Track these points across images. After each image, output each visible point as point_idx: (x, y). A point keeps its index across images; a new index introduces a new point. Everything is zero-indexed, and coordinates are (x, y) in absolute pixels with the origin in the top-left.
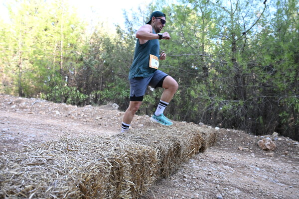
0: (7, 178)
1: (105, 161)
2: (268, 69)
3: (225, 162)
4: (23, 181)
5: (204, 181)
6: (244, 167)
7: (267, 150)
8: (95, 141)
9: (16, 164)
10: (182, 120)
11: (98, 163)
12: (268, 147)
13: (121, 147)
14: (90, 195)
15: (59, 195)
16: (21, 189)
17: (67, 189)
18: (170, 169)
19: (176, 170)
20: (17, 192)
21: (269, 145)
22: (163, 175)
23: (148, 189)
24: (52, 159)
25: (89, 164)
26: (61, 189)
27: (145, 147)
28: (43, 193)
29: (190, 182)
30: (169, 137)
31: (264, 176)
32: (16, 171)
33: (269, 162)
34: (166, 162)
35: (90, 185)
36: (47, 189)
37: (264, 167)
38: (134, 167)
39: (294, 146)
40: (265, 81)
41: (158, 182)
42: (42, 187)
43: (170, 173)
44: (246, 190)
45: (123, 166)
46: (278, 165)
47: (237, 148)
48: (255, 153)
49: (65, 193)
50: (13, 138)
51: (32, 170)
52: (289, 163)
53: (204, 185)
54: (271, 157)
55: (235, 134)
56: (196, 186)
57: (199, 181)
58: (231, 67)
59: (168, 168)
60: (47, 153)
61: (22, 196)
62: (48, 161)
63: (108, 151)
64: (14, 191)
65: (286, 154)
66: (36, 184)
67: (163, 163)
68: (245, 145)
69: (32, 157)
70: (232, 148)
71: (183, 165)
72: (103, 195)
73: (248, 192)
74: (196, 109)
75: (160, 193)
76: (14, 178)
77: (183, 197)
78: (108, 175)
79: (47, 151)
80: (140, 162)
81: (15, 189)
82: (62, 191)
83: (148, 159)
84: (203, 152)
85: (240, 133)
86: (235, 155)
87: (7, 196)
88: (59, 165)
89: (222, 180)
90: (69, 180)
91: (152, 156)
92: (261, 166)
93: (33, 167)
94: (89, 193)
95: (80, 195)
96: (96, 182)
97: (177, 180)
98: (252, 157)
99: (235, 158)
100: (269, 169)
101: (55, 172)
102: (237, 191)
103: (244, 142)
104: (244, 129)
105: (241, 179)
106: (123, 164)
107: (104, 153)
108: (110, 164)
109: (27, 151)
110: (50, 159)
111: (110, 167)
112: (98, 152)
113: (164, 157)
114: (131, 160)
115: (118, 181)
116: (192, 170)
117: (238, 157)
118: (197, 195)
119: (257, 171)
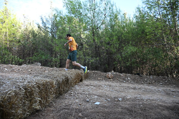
1: (20, 88)
3: (92, 85)
5: (81, 94)
6: (100, 86)
7: (110, 78)
11: (14, 89)
12: (110, 77)
21: (110, 76)
23: (51, 101)
29: (74, 96)
30: (63, 75)
31: (108, 89)
33: (110, 83)
34: (61, 87)
35: (7, 102)
37: (108, 85)
38: (41, 90)
39: (120, 76)
41: (57, 97)
43: (64, 92)
45: (33, 90)
46: (114, 84)
47: (97, 79)
48: (105, 80)
52: (118, 83)
53: (81, 96)
54: (111, 81)
55: (96, 73)
56: (77, 97)
57: (79, 95)
58: (93, 43)
59: (63, 90)
63: (23, 83)
65: (117, 79)
67: (59, 87)
68: (101, 77)
70: (95, 79)
71: (71, 88)
73: (101, 96)
75: (58, 102)
77: (70, 103)
80: (44, 88)
83: (49, 86)
84: (82, 82)
85: (99, 72)
89: (90, 93)
91: (52, 84)
96: (12, 100)
98: (103, 82)
100: (110, 86)
102: (96, 97)
103: (99, 76)
104: (100, 70)
105: (98, 91)
107: (21, 84)
108: (23, 90)
111: (24, 92)
112: (17, 84)
113: (59, 84)
114: (39, 87)
115: (30, 99)
116: (76, 90)
117: (97, 82)
118: (77, 101)
119: (105, 87)
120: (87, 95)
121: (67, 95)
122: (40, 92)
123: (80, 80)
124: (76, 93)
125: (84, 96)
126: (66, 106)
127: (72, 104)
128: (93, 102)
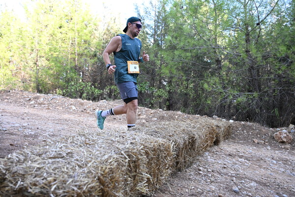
0: (30, 171)
1: (122, 154)
2: (284, 60)
3: (241, 154)
4: (45, 174)
5: (220, 174)
6: (260, 159)
7: (283, 142)
8: (111, 135)
9: (38, 157)
10: (195, 113)
11: (115, 156)
12: (285, 140)
13: (137, 140)
14: (109, 188)
15: (80, 187)
16: (44, 181)
17: (87, 181)
18: (185, 162)
19: (191, 163)
20: (40, 184)
21: (285, 137)
22: (178, 168)
23: (164, 181)
24: (71, 153)
25: (106, 157)
26: (81, 181)
27: (161, 140)
28: (64, 185)
29: (205, 175)
30: (184, 130)
31: (281, 169)
32: (38, 164)
33: (285, 155)
34: (181, 155)
35: (108, 178)
36: (68, 181)
37: (281, 159)
38: (150, 160)
40: (280, 72)
41: (173, 175)
42: (63, 179)
43: (185, 166)
44: (263, 183)
45: (139, 159)
47: (252, 140)
48: (271, 145)
49: (85, 185)
50: (33, 133)
51: (53, 163)
53: (220, 178)
54: (287, 149)
55: (250, 127)
56: (212, 179)
57: (215, 174)
58: (245, 59)
59: (183, 161)
60: (66, 147)
61: (44, 188)
62: (67, 154)
63: (124, 144)
64: (37, 183)
66: (57, 176)
67: (178, 156)
68: (260, 138)
69: (52, 151)
70: (247, 141)
71: (198, 158)
72: (121, 187)
73: (265, 185)
74: (209, 102)
75: (176, 185)
76: (36, 171)
77: (199, 190)
78: (125, 168)
79: (66, 145)
80: (155, 156)
81: (38, 181)
82: (82, 183)
83: (163, 152)
84: (217, 145)
85: (255, 125)
86: (251, 148)
87: (31, 188)
88: (78, 158)
89: (238, 172)
90: (88, 172)
91: (167, 149)
92: (277, 159)
93: (53, 160)
94: (108, 185)
95: (99, 187)
96: (114, 175)
97: (192, 173)
98: (268, 149)
99: (251, 151)
100: (286, 161)
101: (75, 165)
102: (253, 184)
103: (259, 135)
104: (259, 122)
105: (257, 172)
106: (140, 157)
107: (121, 146)
108: (127, 157)
109: (47, 145)
110: (69, 153)
111: (127, 161)
112: (115, 145)
113: (179, 150)
114: (147, 153)
115: (134, 174)
116: (207, 162)
117: (253, 150)
118: (213, 188)
119: (273, 164)
120: (234, 178)
121: (190, 172)
122: (149, 163)
123: (214, 142)
124: (209, 170)
125: (226, 179)
126: (192, 195)
127: (203, 193)
128: (247, 195)
